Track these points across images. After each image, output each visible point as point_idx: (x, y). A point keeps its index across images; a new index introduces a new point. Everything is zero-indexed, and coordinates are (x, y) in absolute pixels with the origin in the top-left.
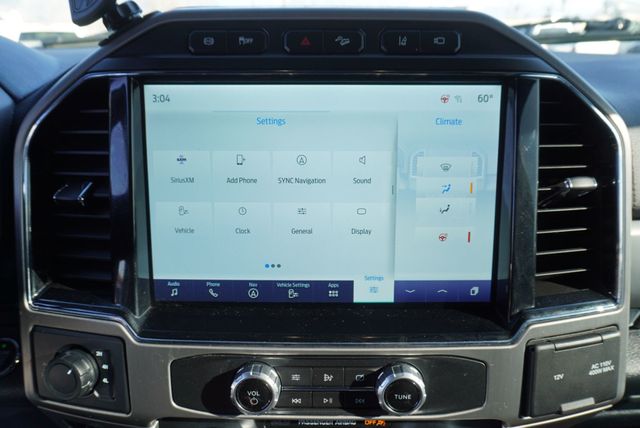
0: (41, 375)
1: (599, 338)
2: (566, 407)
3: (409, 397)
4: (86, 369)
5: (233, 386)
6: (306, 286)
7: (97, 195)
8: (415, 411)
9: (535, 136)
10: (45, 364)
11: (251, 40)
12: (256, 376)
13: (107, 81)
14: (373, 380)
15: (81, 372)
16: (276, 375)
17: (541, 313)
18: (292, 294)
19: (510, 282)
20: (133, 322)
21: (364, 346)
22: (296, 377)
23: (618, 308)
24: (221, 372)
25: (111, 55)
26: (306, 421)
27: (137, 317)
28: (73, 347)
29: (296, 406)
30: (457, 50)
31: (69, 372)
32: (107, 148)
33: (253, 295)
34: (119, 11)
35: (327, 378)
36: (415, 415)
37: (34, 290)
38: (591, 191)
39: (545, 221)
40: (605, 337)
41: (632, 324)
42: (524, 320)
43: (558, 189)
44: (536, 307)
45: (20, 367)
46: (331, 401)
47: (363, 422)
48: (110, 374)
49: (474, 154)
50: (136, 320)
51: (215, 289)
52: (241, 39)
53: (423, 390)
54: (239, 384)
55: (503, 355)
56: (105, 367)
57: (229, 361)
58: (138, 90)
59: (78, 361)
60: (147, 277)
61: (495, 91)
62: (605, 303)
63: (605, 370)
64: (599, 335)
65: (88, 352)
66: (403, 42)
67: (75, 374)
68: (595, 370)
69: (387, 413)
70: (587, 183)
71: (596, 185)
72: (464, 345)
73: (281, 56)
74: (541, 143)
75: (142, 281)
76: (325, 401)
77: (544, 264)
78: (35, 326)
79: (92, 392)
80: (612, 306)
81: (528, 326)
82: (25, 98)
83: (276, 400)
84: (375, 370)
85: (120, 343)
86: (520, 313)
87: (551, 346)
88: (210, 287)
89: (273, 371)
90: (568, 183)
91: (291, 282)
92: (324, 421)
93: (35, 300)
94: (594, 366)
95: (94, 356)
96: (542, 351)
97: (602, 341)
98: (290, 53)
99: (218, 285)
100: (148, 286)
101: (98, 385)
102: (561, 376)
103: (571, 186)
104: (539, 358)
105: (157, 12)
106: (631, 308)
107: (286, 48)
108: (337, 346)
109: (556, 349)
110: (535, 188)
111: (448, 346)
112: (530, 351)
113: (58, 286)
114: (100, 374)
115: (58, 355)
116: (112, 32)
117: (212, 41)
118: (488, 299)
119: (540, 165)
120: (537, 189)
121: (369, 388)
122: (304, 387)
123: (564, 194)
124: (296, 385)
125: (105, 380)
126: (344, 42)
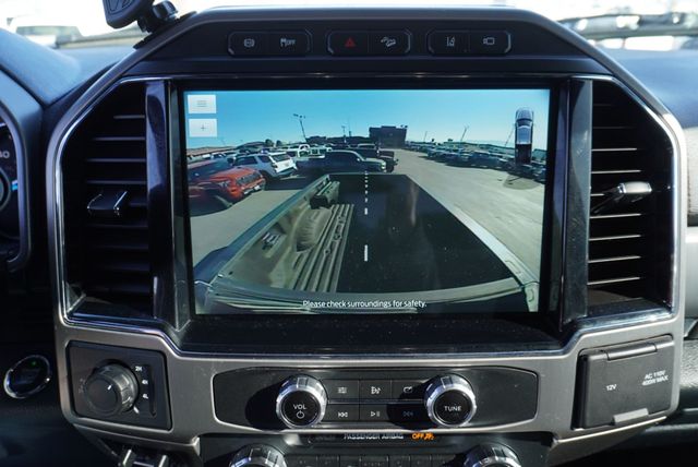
1: (652, 348)
2: (619, 418)
3: (459, 408)
4: (126, 384)
5: (279, 400)
7: (132, 204)
8: (464, 424)
9: (587, 137)
10: (83, 380)
11: (293, 42)
12: (301, 389)
13: (143, 85)
14: (421, 392)
15: (121, 387)
16: (322, 388)
17: (594, 322)
19: (561, 291)
20: (173, 335)
21: (412, 357)
22: (342, 390)
23: (673, 317)
24: (265, 386)
25: (146, 59)
26: (351, 435)
27: (177, 331)
28: (112, 362)
29: (343, 420)
30: (507, 51)
31: (110, 388)
32: (144, 155)
34: (155, 11)
35: (375, 391)
36: (465, 427)
37: (69, 304)
38: (645, 196)
39: (597, 228)
40: (659, 346)
41: (686, 335)
42: (576, 330)
43: (611, 194)
44: (589, 316)
46: (378, 414)
47: (410, 435)
48: (150, 389)
52: (283, 40)
53: (474, 402)
54: (285, 398)
55: (553, 366)
56: (145, 382)
57: (274, 374)
58: (175, 94)
59: (117, 375)
62: (659, 312)
63: (659, 380)
64: (653, 344)
65: (127, 367)
66: (451, 43)
67: (115, 389)
68: (648, 381)
69: (436, 426)
70: (641, 188)
71: (650, 190)
72: (515, 355)
73: (324, 58)
74: (593, 147)
76: (373, 414)
77: (596, 272)
78: (71, 342)
79: (132, 408)
80: (666, 315)
81: (581, 335)
82: (53, 103)
83: (323, 414)
84: (424, 382)
85: (162, 357)
86: (573, 322)
87: (604, 356)
89: (318, 384)
90: (622, 188)
92: (372, 435)
93: (70, 315)
94: (647, 377)
95: (133, 372)
96: (595, 361)
97: (656, 351)
98: (334, 55)
100: (187, 298)
101: (137, 401)
102: (613, 387)
103: (625, 191)
104: (592, 368)
105: (195, 12)
106: (686, 318)
107: (329, 49)
108: (385, 358)
109: (609, 359)
110: (587, 194)
111: (498, 356)
112: (583, 361)
113: (92, 299)
114: (140, 389)
115: (95, 371)
116: (147, 34)
119: (593, 170)
120: (589, 195)
121: (418, 401)
122: (351, 400)
123: (617, 199)
124: (342, 398)
125: (145, 396)
126: (391, 43)
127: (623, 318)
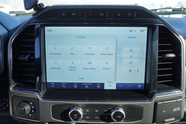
0: (15, 109)
1: (176, 101)
2: (166, 121)
4: (27, 108)
5: (69, 113)
6: (91, 84)
7: (31, 58)
8: (122, 121)
9: (157, 42)
10: (16, 106)
11: (75, 14)
12: (76, 110)
13: (34, 26)
14: (110, 112)
15: (26, 109)
16: (82, 110)
17: (159, 93)
18: (87, 87)
19: (150, 84)
20: (41, 94)
21: (107, 102)
22: (87, 111)
23: (182, 92)
24: (66, 109)
25: (35, 18)
26: (90, 123)
27: (42, 93)
28: (24, 101)
29: (88, 119)
30: (134, 17)
31: (23, 109)
32: (34, 45)
33: (75, 87)
34: (38, 6)
35: (97, 111)
37: (13, 85)
38: (174, 58)
39: (160, 66)
40: (178, 100)
42: (154, 95)
43: (164, 57)
44: (158, 91)
45: (9, 107)
46: (98, 118)
47: (107, 123)
48: (34, 109)
49: (139, 47)
50: (42, 94)
51: (65, 85)
52: (73, 14)
53: (124, 115)
54: (71, 113)
55: (147, 105)
56: (33, 107)
57: (68, 106)
58: (43, 28)
59: (25, 105)
60: (45, 81)
61: (146, 29)
62: (178, 90)
63: (178, 110)
64: (176, 99)
65: (28, 103)
66: (119, 15)
67: (24, 109)
68: (175, 110)
69: (114, 121)
70: (172, 55)
71: (175, 56)
72: (136, 102)
73: (84, 19)
74: (159, 44)
75: (44, 82)
76: (96, 118)
77: (160, 79)
78: (13, 95)
79: (29, 114)
80: (180, 91)
81: (155, 97)
82: (11, 30)
83: (82, 117)
84: (110, 109)
85: (38, 100)
86: (153, 93)
87: (162, 103)
88: (63, 84)
89: (81, 109)
90: (167, 55)
91: (86, 83)
92: (96, 123)
93: (13, 88)
94: (174, 109)
95: (30, 104)
96: (159, 104)
97: (177, 101)
98: (86, 18)
99: (65, 84)
100: (45, 84)
101: (31, 112)
102: (164, 111)
104: (158, 106)
105: (49, 6)
107: (85, 16)
108: (99, 102)
109: (163, 104)
110: (157, 57)
111: (132, 102)
112: (156, 104)
113: (20, 84)
114: (31, 109)
115: (19, 104)
116: (36, 12)
117: (64, 14)
118: (143, 89)
119: (158, 50)
120: (158, 57)
121: (109, 114)
122: (90, 113)
123: (166, 58)
124: (87, 113)
125: (33, 111)
126: (102, 15)
127: (168, 92)
